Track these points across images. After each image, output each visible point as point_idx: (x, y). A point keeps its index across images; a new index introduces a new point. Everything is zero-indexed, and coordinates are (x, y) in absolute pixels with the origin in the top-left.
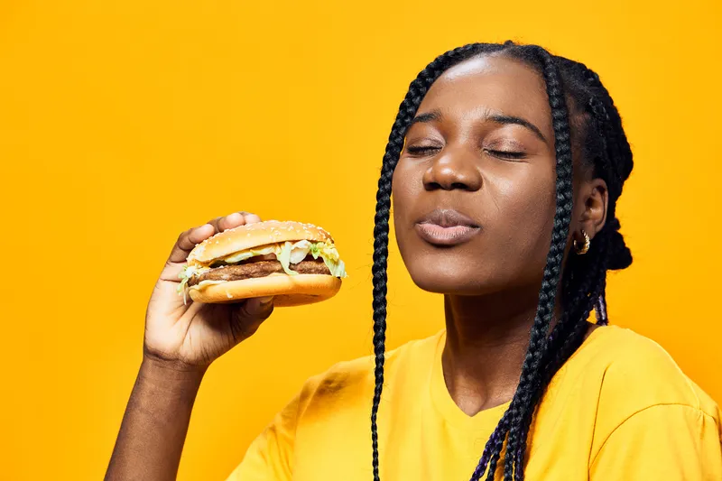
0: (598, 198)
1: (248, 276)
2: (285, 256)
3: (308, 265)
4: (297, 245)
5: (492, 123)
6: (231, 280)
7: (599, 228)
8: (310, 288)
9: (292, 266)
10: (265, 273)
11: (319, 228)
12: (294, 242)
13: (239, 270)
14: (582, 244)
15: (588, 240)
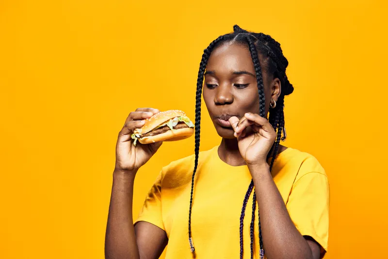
0: (277, 85)
1: (159, 133)
2: (171, 124)
3: (180, 125)
4: (174, 119)
5: (234, 75)
6: (153, 135)
7: (279, 96)
8: (182, 134)
9: (174, 128)
10: (165, 131)
11: (180, 111)
12: (173, 119)
13: (155, 132)
14: (273, 104)
15: (275, 103)
